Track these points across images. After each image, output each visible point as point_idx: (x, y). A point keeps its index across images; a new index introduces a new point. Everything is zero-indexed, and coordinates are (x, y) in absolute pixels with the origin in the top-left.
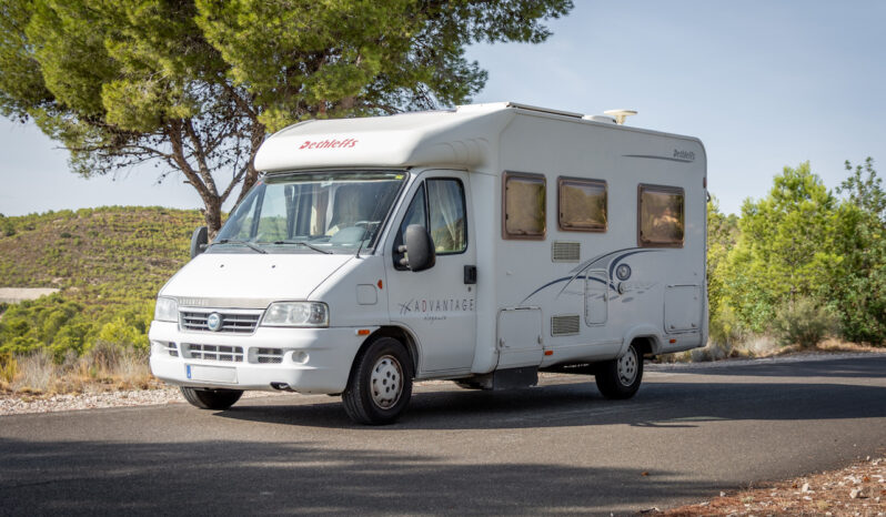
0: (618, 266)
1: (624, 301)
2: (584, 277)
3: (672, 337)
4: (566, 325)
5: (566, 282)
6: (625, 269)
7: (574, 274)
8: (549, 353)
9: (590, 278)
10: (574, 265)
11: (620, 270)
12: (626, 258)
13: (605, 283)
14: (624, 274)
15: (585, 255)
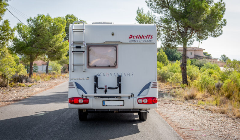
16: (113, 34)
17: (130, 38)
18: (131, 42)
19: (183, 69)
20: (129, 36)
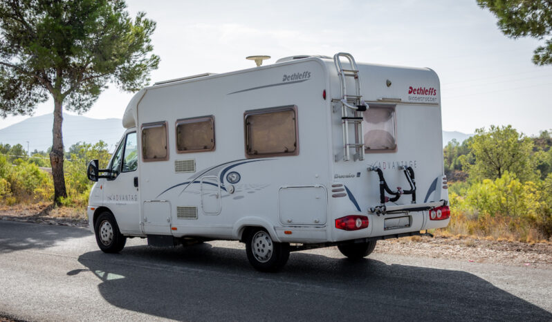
0: (228, 174)
1: (235, 198)
2: (199, 182)
3: (288, 229)
4: (188, 212)
5: (187, 185)
6: (234, 175)
7: (191, 180)
8: (175, 229)
9: (204, 182)
10: (191, 174)
11: (230, 176)
12: (235, 167)
13: (217, 186)
14: (233, 179)
15: (200, 168)
16: (389, 84)
17: (410, 92)
18: (411, 101)
19: (57, 162)
20: (409, 89)
